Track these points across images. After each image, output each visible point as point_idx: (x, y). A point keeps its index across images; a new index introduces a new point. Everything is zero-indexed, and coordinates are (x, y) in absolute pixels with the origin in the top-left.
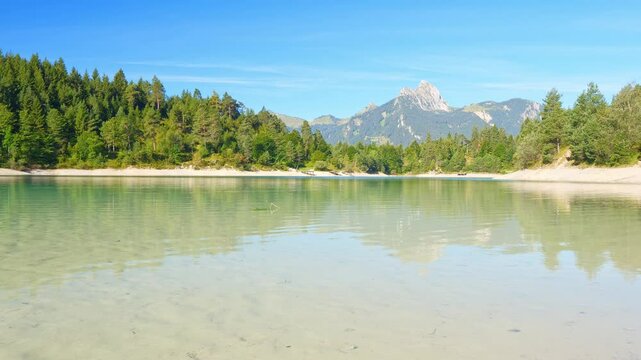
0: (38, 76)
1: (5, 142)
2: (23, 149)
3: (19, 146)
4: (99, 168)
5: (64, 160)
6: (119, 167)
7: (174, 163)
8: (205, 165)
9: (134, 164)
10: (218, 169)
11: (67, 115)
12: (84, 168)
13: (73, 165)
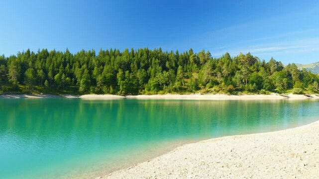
0: (145, 56)
1: (118, 84)
2: (124, 87)
3: (123, 86)
4: (155, 94)
5: (141, 91)
6: (164, 94)
7: (191, 92)
8: (208, 92)
9: (170, 92)
10: (214, 94)
11: (148, 72)
12: (148, 94)
13: (144, 93)
